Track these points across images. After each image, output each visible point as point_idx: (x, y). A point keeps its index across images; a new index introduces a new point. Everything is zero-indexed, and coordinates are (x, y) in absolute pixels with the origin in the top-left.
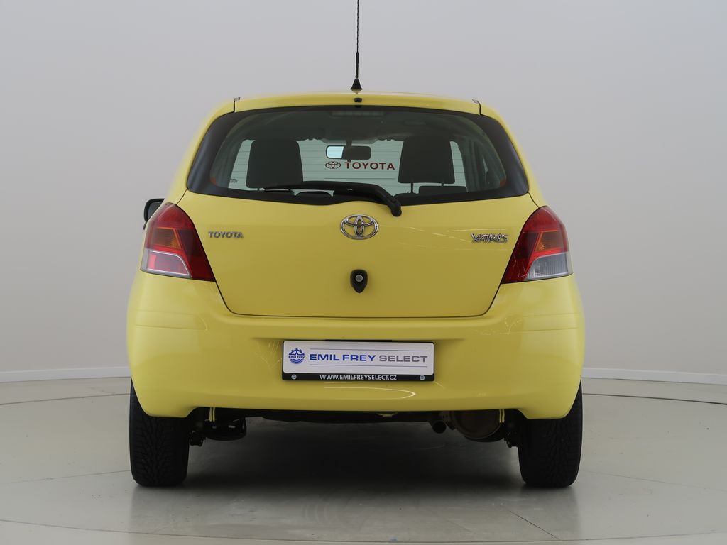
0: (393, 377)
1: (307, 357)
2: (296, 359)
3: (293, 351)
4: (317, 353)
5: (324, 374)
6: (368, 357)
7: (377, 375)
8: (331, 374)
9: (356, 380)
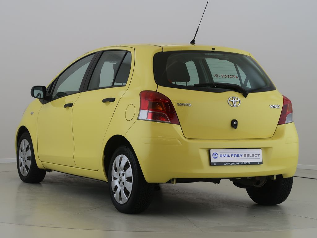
0: (249, 163)
1: (219, 156)
2: (215, 157)
3: (214, 153)
4: (222, 154)
5: (226, 163)
6: (240, 155)
7: (244, 162)
8: (228, 163)
9: (237, 165)
